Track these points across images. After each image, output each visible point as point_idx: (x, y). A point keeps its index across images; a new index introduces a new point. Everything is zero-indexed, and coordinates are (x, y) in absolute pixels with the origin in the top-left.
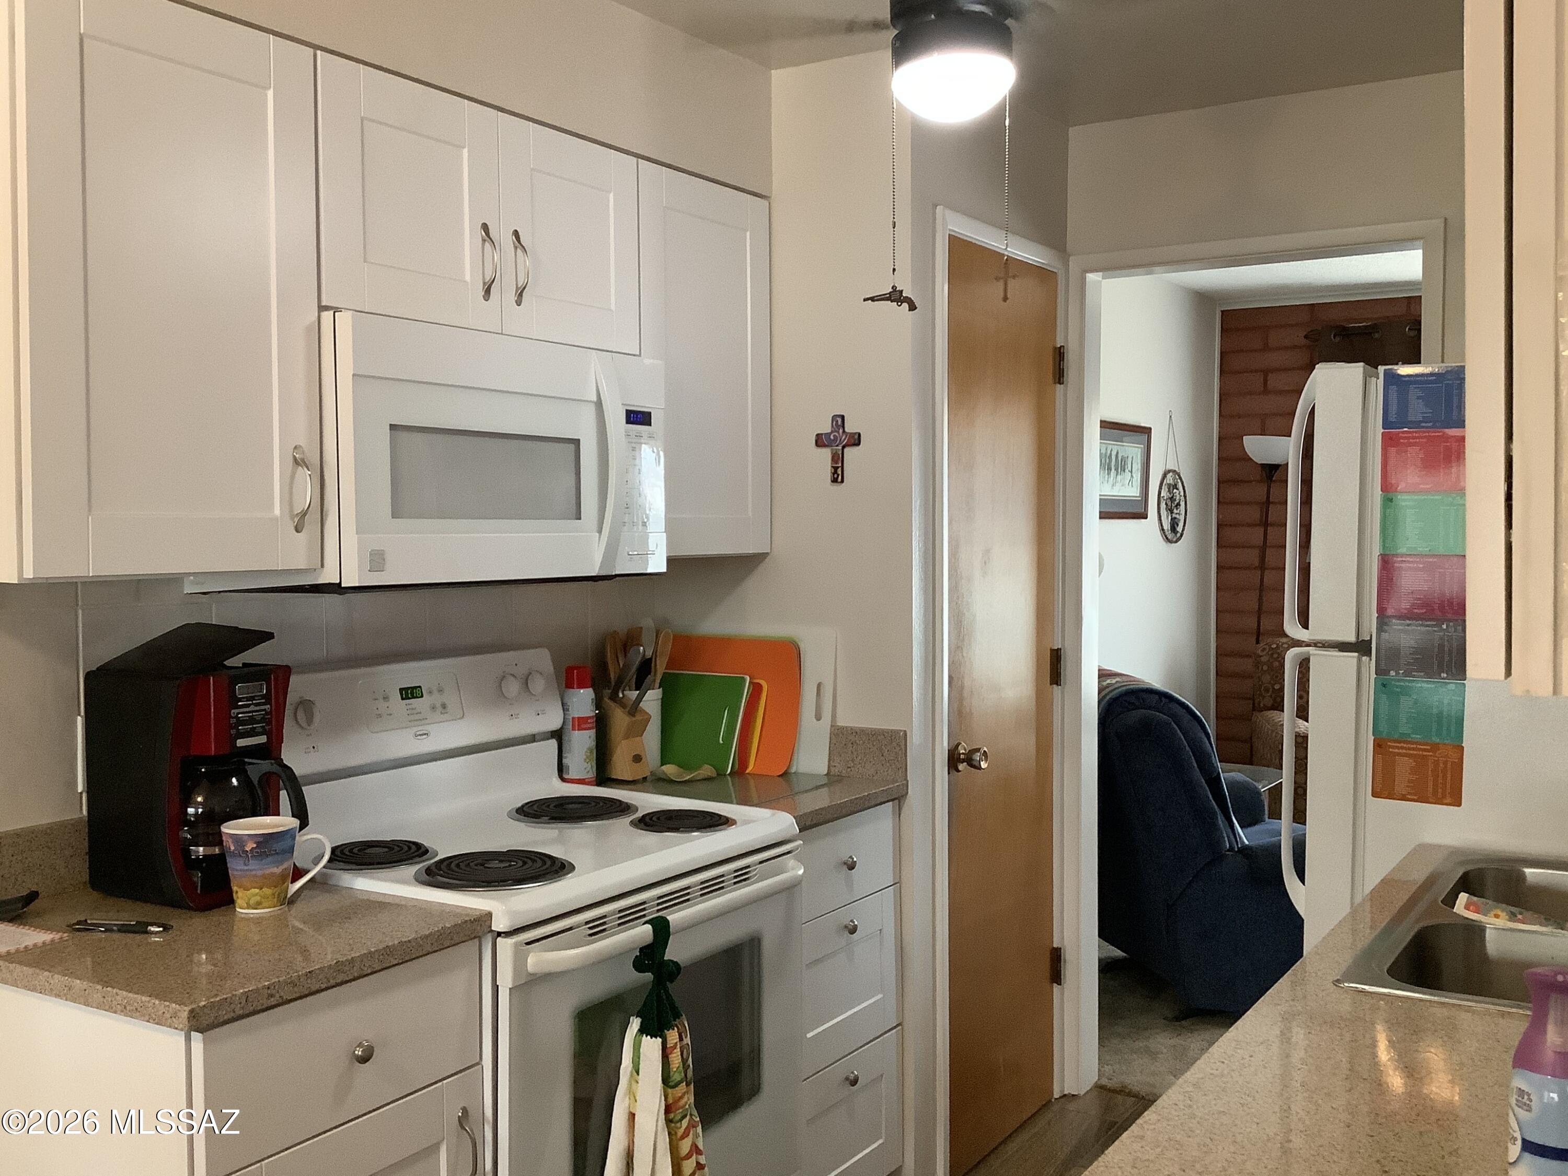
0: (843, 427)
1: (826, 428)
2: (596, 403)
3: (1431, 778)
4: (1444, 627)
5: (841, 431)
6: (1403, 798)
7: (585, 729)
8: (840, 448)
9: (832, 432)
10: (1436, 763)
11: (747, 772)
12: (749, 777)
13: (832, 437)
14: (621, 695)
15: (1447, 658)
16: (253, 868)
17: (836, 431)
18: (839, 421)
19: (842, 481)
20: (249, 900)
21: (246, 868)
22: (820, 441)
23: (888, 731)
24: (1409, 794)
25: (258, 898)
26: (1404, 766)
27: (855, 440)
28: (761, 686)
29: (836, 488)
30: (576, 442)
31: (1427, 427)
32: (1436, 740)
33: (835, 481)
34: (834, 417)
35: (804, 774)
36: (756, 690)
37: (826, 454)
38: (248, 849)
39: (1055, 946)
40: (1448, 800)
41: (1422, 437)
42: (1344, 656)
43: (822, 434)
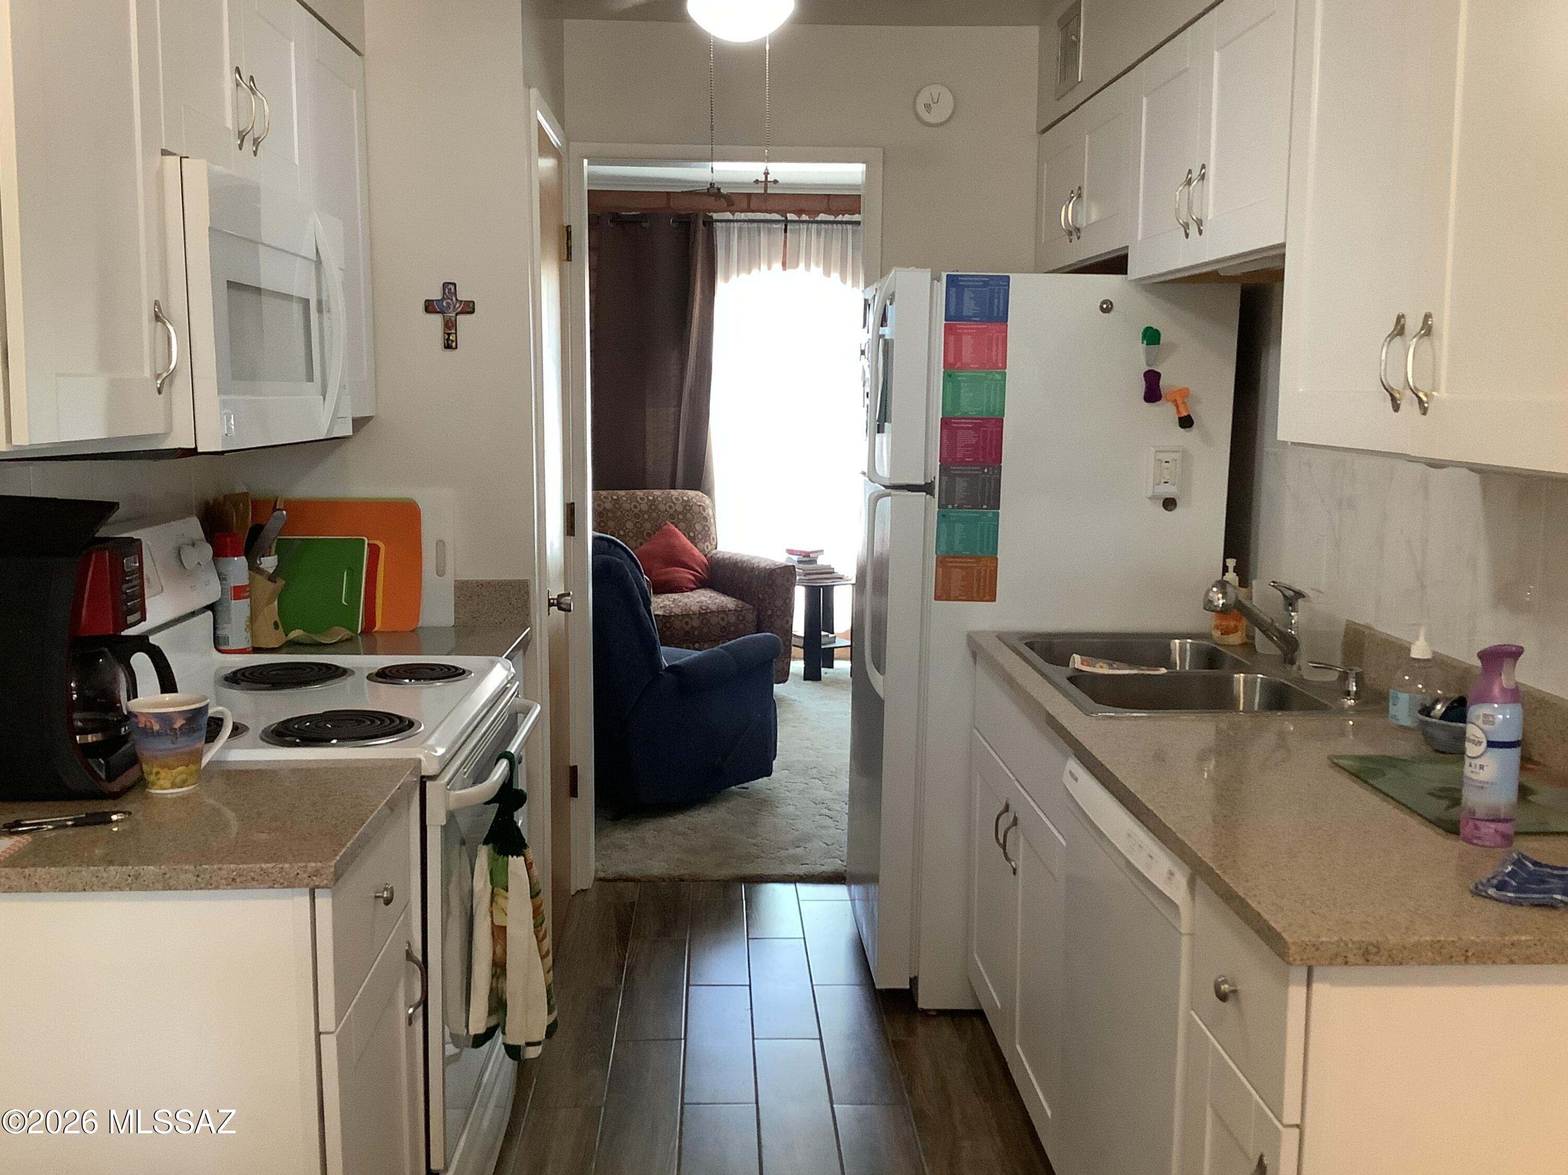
0: (456, 294)
1: (436, 295)
2: (316, 262)
3: (975, 583)
4: (986, 471)
5: (454, 299)
6: (957, 599)
7: (244, 598)
8: (453, 315)
9: (443, 299)
10: (979, 572)
11: (376, 629)
12: (376, 634)
13: (444, 304)
14: (258, 562)
15: (987, 494)
16: (181, 745)
17: (449, 299)
18: (449, 288)
19: (456, 348)
20: (175, 778)
21: (174, 746)
22: (429, 307)
23: (515, 581)
24: (961, 596)
25: (184, 776)
26: (957, 575)
27: (469, 308)
28: (379, 548)
29: (449, 353)
30: (308, 300)
31: (975, 321)
32: (979, 554)
33: (448, 346)
34: (445, 285)
35: (428, 628)
36: (374, 550)
37: (437, 320)
38: (177, 726)
39: (572, 765)
40: (988, 598)
41: (973, 329)
42: (913, 496)
43: (433, 301)
